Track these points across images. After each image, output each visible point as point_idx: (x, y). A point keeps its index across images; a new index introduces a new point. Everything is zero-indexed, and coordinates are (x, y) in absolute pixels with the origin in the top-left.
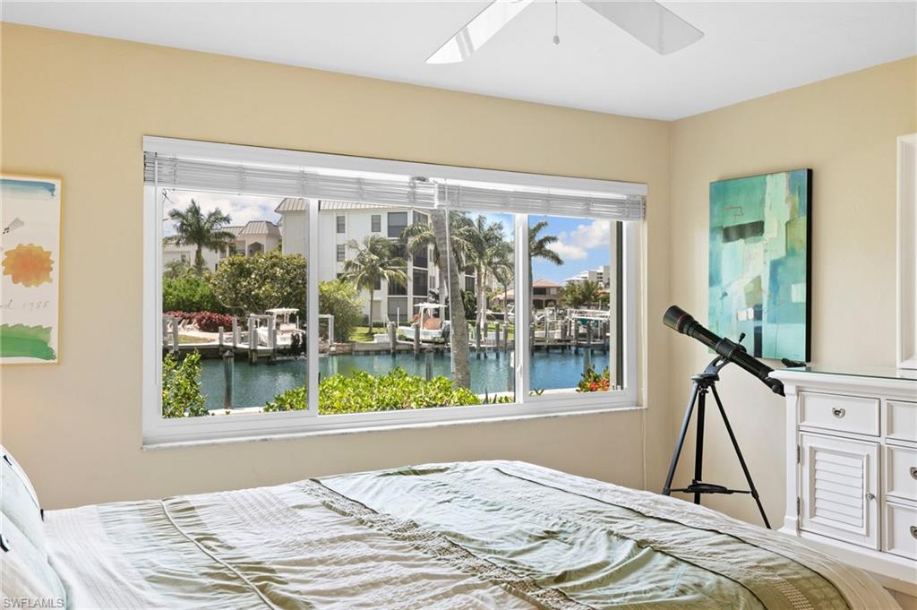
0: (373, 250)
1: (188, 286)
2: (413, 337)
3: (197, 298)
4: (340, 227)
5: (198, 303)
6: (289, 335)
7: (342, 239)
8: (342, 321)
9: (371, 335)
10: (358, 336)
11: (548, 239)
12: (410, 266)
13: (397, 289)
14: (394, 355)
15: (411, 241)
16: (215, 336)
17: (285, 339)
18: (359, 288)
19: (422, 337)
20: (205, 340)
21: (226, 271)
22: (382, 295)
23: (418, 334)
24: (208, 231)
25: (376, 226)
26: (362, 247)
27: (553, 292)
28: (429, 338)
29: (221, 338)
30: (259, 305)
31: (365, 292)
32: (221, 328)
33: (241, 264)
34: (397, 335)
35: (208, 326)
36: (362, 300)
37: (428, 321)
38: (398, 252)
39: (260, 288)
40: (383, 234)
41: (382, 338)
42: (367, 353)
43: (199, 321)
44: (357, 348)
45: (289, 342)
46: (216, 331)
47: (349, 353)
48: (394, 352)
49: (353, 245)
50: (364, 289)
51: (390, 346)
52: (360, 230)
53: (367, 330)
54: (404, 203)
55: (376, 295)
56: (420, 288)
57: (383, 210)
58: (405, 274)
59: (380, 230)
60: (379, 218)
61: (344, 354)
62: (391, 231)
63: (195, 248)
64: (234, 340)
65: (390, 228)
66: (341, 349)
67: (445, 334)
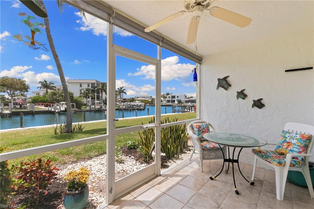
0: (87, 90)
1: (43, 97)
2: (94, 108)
3: (45, 100)
4: (81, 86)
5: (46, 101)
6: (64, 108)
7: (81, 88)
8: (79, 105)
9: (86, 108)
10: (83, 108)
11: (124, 90)
12: (96, 94)
13: (93, 98)
14: (90, 112)
15: (96, 89)
16: (47, 108)
17: (63, 109)
18: (83, 98)
19: (96, 108)
20: (45, 109)
21: (50, 94)
22: (90, 99)
23: (95, 107)
24: (49, 86)
25: (88, 86)
26: (85, 90)
27: (127, 99)
28: (97, 108)
29: (49, 109)
30: (58, 101)
32: (49, 106)
33: (54, 93)
34: (91, 107)
35: (46, 106)
36: (84, 100)
37: (98, 105)
38: (93, 91)
39: (59, 98)
40: (90, 87)
41: (88, 108)
42: (85, 111)
43: (44, 105)
44: (82, 110)
45: (64, 109)
46: (47, 107)
47: (81, 111)
48: (90, 111)
49: (83, 89)
50: (84, 98)
51: (90, 110)
52: (85, 87)
53: (85, 106)
54: (95, 82)
55: (88, 100)
56: (98, 98)
57: (90, 83)
58: (95, 95)
59: (89, 87)
60: (89, 84)
61: (80, 111)
62: (92, 87)
63: (46, 89)
64: (51, 109)
65: (91, 86)
66: (79, 111)
67: (101, 107)
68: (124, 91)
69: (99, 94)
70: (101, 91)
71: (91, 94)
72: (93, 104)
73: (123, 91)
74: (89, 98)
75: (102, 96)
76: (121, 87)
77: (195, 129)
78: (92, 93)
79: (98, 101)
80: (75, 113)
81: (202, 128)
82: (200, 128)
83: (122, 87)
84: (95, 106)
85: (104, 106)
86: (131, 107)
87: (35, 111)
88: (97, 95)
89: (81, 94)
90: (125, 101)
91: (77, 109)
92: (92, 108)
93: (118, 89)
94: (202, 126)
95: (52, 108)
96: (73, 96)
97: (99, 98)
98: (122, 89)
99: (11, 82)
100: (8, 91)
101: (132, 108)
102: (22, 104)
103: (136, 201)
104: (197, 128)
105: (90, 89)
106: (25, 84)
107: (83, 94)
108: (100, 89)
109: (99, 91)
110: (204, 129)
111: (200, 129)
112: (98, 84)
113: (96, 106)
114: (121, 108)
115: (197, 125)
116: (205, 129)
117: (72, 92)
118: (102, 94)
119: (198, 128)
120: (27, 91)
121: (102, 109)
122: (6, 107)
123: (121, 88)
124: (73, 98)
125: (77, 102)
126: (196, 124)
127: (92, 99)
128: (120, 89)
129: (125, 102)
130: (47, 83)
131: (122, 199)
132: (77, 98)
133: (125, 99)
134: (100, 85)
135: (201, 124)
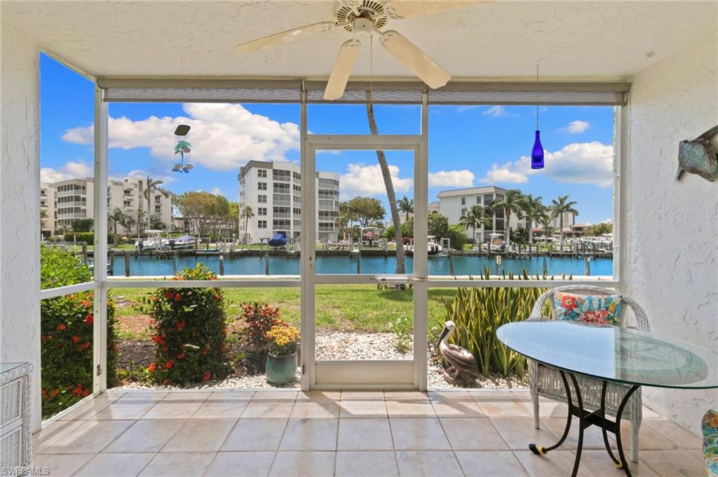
0: (474, 211)
4: (463, 203)
6: (430, 247)
7: (463, 207)
8: (457, 241)
9: (472, 248)
10: (467, 248)
12: (494, 218)
13: (488, 228)
14: (480, 256)
15: (495, 206)
19: (491, 249)
22: (481, 230)
23: (489, 247)
24: (410, 206)
25: (479, 201)
26: (470, 210)
27: (586, 229)
28: (495, 249)
31: (470, 229)
34: (482, 247)
36: (469, 233)
37: (496, 242)
38: (489, 212)
40: (482, 205)
41: (476, 249)
42: (469, 255)
44: (465, 252)
45: (430, 249)
47: (461, 255)
48: (480, 255)
49: (467, 209)
50: (470, 227)
51: (478, 252)
52: (471, 203)
53: (472, 245)
54: (492, 190)
55: (478, 230)
56: (500, 226)
57: (482, 194)
58: (491, 221)
59: (480, 203)
60: (480, 197)
61: (459, 255)
62: (486, 203)
63: (406, 213)
64: (411, 249)
65: (485, 201)
66: (457, 253)
67: (503, 247)
68: (572, 207)
69: (503, 217)
70: (507, 210)
71: (483, 218)
72: (487, 240)
73: (568, 206)
74: (479, 226)
75: (508, 223)
76: (562, 197)
77: (559, 308)
78: (485, 217)
79: (499, 233)
80: (449, 257)
81: (585, 308)
82: (576, 306)
83: (566, 198)
84: (489, 244)
85: (510, 244)
86: (590, 250)
87: (389, 251)
88: (497, 221)
89: (461, 219)
90: (581, 232)
91: (454, 250)
92: (485, 249)
93: (552, 204)
94: (587, 301)
95: (413, 246)
96: (447, 224)
97: (503, 227)
98: (566, 203)
99: (363, 205)
100: (361, 219)
101: (592, 253)
102: (372, 240)
103: (337, 405)
104: (563, 305)
105: (480, 209)
106: (379, 207)
107: (466, 218)
108: (504, 205)
109: (503, 210)
110: (590, 311)
111: (574, 309)
112: (499, 195)
113: (491, 245)
114: (558, 251)
115: (565, 298)
116: (597, 313)
117: (446, 217)
118: (508, 218)
119: (566, 306)
120: (382, 218)
121: (506, 252)
122: (356, 244)
123: (562, 201)
124: (447, 228)
125: (454, 235)
126: (565, 294)
127: (486, 228)
128: (559, 202)
129: (578, 235)
130: (407, 202)
131: (324, 393)
132: (455, 227)
133: (580, 229)
134: (505, 198)
135: (584, 297)
